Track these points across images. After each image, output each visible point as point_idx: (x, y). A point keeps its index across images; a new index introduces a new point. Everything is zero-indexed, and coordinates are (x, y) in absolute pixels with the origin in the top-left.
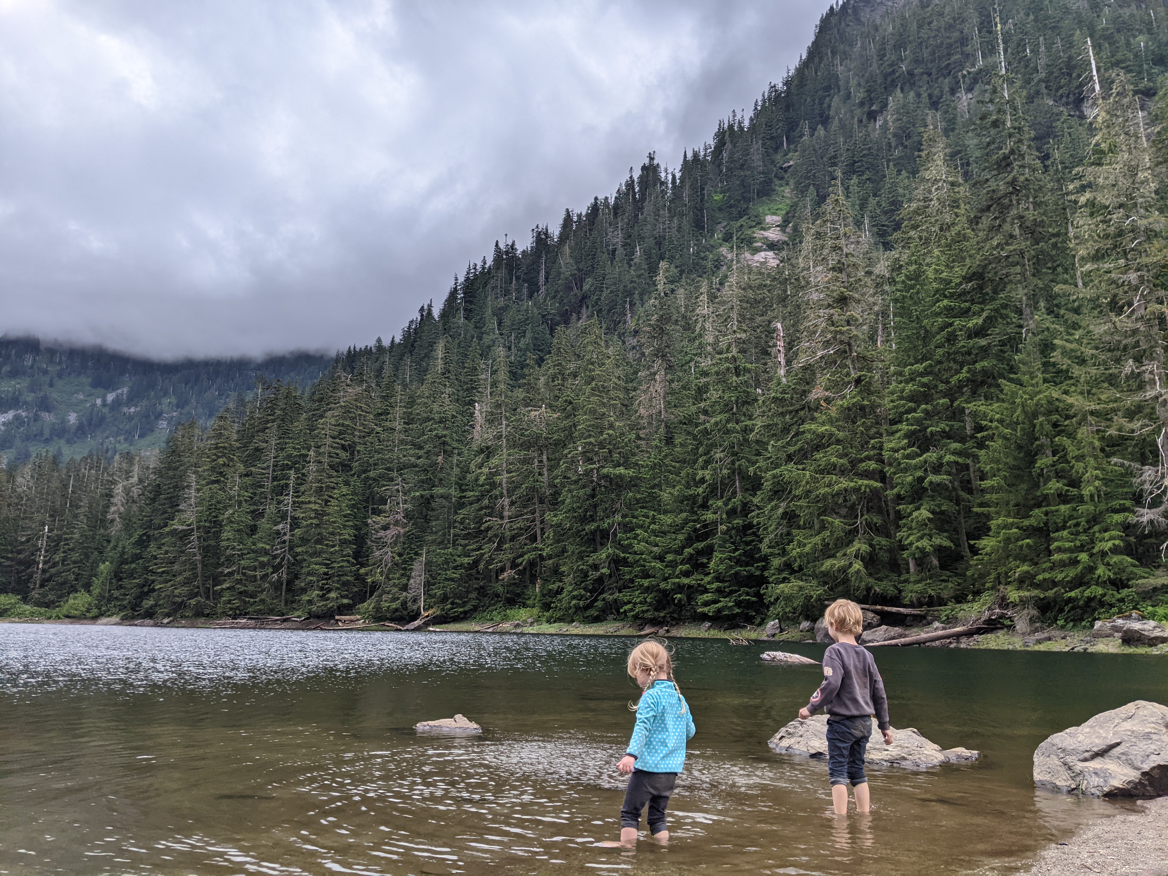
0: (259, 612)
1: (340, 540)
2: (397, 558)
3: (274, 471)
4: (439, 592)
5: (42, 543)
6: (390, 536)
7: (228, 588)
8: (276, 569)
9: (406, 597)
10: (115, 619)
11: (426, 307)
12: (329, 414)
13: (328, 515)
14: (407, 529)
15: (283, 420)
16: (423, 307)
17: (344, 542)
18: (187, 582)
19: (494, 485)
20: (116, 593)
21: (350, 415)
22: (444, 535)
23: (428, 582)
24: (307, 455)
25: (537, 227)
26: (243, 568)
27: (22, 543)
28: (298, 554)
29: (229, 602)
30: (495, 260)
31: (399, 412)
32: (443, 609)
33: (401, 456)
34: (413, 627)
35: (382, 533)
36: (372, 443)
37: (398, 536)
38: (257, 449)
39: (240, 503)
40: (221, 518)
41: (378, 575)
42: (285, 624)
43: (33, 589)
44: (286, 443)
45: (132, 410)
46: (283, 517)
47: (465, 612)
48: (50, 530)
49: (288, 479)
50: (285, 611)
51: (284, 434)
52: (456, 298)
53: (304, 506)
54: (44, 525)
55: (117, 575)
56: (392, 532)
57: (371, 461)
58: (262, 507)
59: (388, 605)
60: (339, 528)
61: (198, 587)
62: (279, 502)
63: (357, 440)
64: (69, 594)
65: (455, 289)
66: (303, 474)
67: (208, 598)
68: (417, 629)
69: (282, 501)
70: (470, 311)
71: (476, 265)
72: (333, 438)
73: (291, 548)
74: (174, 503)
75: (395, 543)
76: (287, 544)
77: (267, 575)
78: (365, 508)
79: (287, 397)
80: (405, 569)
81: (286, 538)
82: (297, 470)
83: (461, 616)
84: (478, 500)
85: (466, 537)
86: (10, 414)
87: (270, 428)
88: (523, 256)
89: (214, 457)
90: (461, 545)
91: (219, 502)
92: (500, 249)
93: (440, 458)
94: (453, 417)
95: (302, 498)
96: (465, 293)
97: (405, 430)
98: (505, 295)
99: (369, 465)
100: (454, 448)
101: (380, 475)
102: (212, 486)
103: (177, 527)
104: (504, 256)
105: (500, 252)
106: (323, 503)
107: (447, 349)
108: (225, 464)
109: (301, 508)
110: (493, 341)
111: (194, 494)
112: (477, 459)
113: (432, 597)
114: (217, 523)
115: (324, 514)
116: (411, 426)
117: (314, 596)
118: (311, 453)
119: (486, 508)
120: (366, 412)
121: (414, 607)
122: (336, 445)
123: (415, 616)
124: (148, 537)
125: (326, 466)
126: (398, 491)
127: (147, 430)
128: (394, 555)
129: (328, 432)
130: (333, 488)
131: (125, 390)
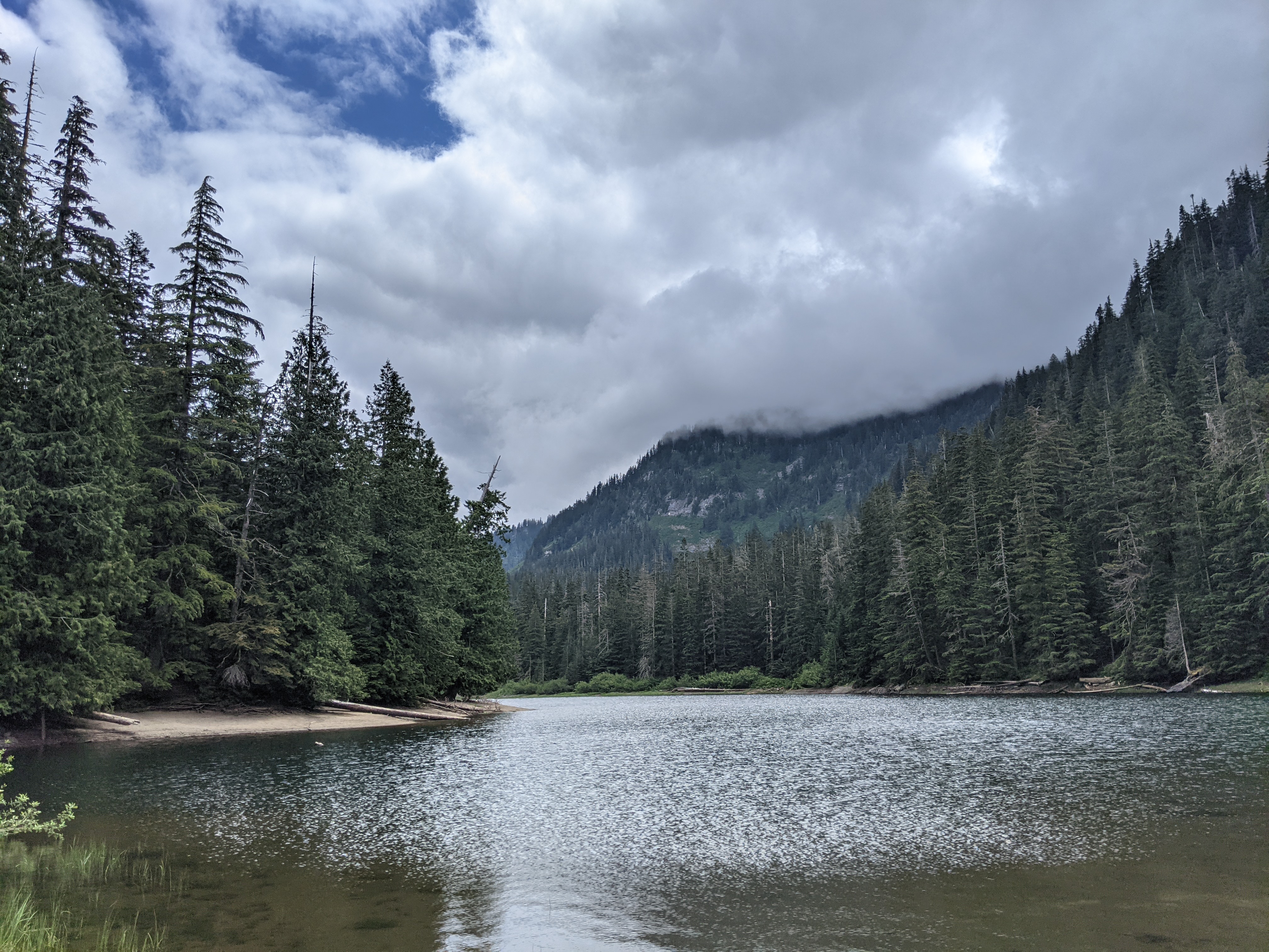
0: (992, 677)
1: (1068, 594)
2: (1142, 609)
3: (978, 526)
4: (1207, 647)
5: (769, 617)
6: (1129, 584)
7: (956, 653)
8: (1002, 629)
9: (1164, 654)
10: (848, 687)
11: (1103, 307)
12: (1027, 455)
13: (1049, 567)
14: (1148, 575)
15: (977, 470)
16: (1100, 308)
17: (1071, 595)
18: (912, 648)
20: (845, 661)
21: (1051, 453)
22: (1198, 577)
23: (1189, 635)
24: (1011, 504)
25: (1233, 173)
26: (967, 631)
27: (753, 618)
28: (1022, 612)
29: (960, 667)
30: (1183, 230)
31: (1109, 438)
32: (1217, 667)
33: (1121, 490)
34: (1181, 689)
35: (1118, 583)
36: (1082, 481)
37: (1138, 584)
38: (953, 504)
39: (950, 563)
40: (933, 580)
41: (1124, 630)
42: (1024, 688)
43: (769, 661)
44: (985, 495)
45: (810, 478)
46: (999, 573)
47: (1248, 668)
48: (774, 605)
49: (996, 532)
50: (1019, 675)
51: (982, 484)
52: (1141, 287)
53: (1020, 560)
54: (767, 600)
55: (842, 644)
56: (1132, 579)
57: (1086, 500)
58: (972, 565)
59: (1142, 664)
60: (1065, 580)
61: (924, 653)
62: (992, 558)
63: (1062, 479)
64: (801, 665)
65: (1138, 278)
66: (1012, 525)
67: (935, 663)
68: (1186, 692)
69: (996, 556)
70: (1162, 298)
71: (1158, 242)
72: (1037, 481)
73: (1015, 608)
74: (884, 570)
75: (1136, 592)
76: (1008, 601)
77: (993, 637)
78: (1088, 554)
80: (1155, 621)
81: (1007, 595)
82: (1004, 522)
83: (1244, 674)
84: (1236, 533)
85: (1229, 580)
86: (711, 499)
87: (965, 480)
88: (1219, 214)
89: (914, 519)
90: (1225, 590)
91: (927, 565)
92: (1187, 214)
93: (1174, 487)
94: (1179, 434)
95: (1015, 552)
96: (1151, 278)
97: (1119, 459)
98: (1205, 268)
99: (1084, 505)
100: (1188, 473)
101: (1100, 517)
102: (918, 549)
103: (892, 594)
104: (1195, 222)
105: (1188, 218)
106: (1041, 555)
107: (1151, 355)
108: (926, 524)
109: (1016, 563)
110: (1201, 328)
111: (903, 559)
112: (1225, 482)
113: (1198, 653)
114: (930, 586)
115: (1044, 567)
116: (1125, 454)
117: (1051, 657)
118: (1016, 501)
119: (1250, 540)
120: (1068, 446)
121: (1177, 666)
122: (1043, 489)
123: (1180, 676)
124: (864, 604)
125: (1037, 514)
126: (1127, 532)
127: (826, 494)
128: (1139, 606)
129: (1031, 475)
130: (1048, 537)
131: (801, 459)
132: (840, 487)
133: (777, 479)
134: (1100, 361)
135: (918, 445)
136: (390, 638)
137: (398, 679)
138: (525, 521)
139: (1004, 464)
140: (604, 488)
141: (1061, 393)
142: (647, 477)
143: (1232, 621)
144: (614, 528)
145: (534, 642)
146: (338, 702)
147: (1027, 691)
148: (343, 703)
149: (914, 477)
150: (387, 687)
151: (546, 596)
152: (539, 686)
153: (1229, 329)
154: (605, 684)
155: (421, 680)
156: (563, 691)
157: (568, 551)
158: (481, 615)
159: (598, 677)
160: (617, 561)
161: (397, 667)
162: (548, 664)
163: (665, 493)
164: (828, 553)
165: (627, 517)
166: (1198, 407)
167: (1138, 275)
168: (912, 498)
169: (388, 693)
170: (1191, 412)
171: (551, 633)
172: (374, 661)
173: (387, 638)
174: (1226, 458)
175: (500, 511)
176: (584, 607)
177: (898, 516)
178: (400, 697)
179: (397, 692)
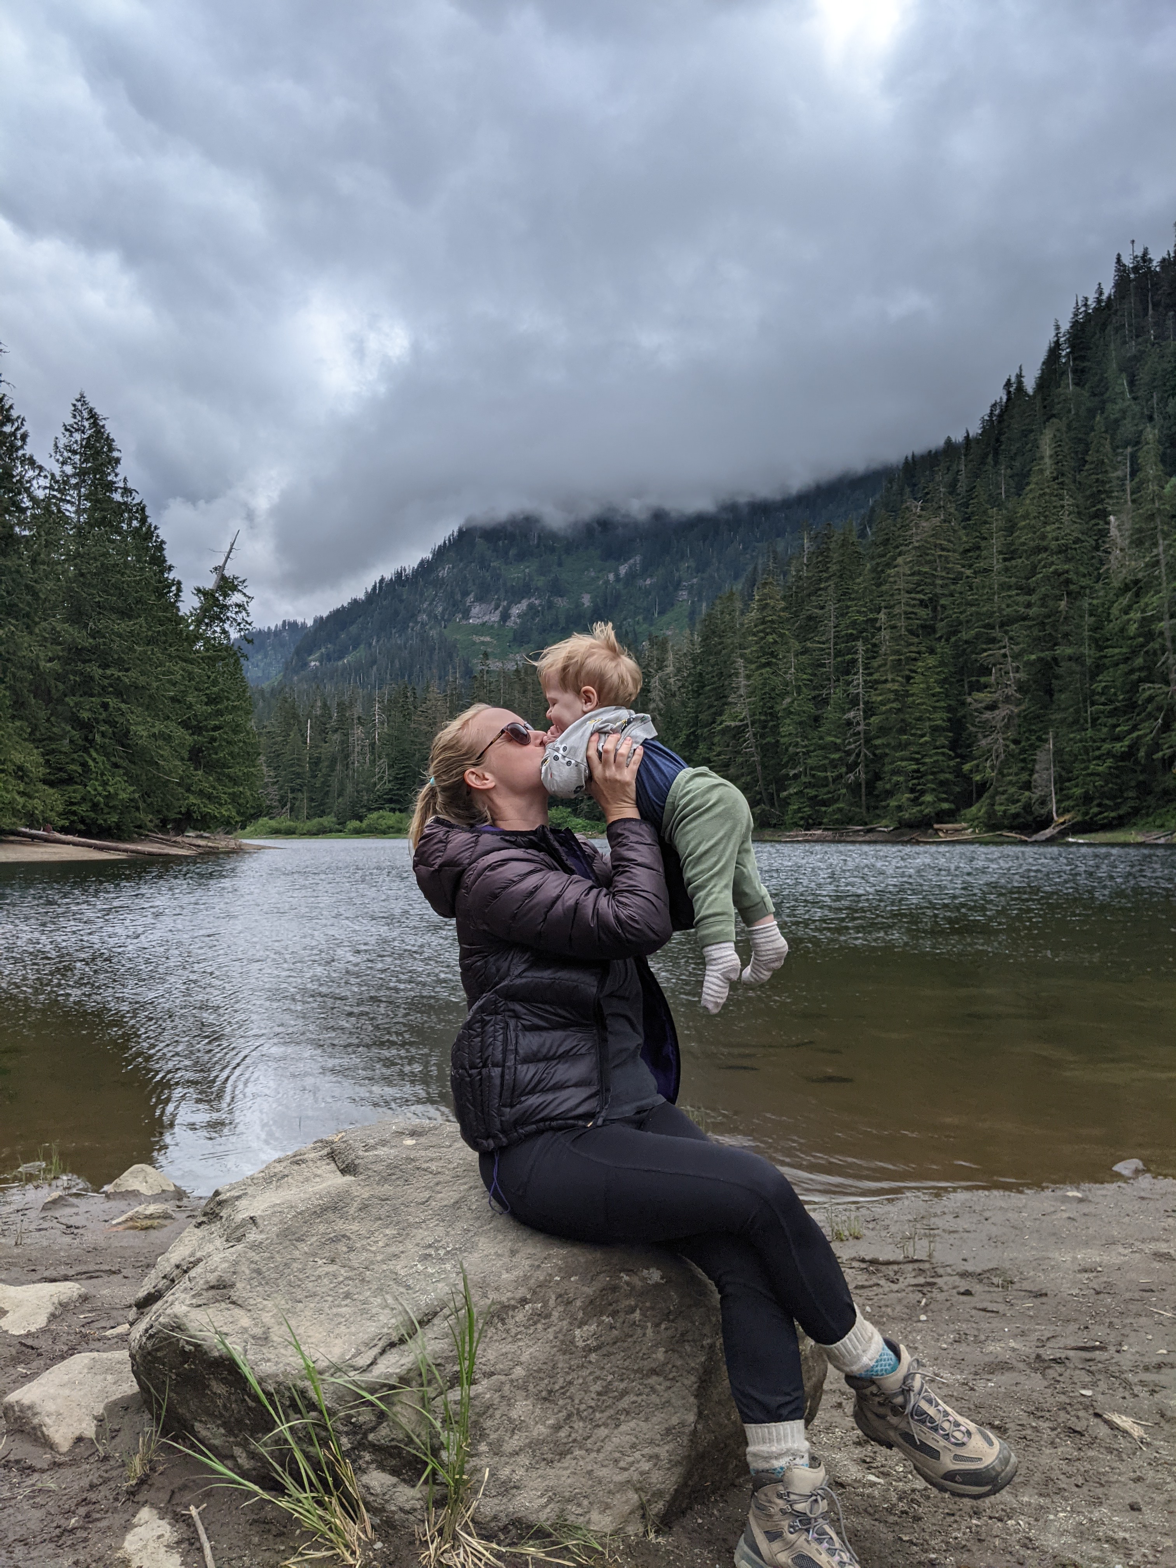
0: (837, 821)
1: (930, 727)
2: (1012, 746)
3: (836, 644)
4: (1078, 791)
6: (1000, 718)
7: (796, 794)
8: (851, 768)
9: (1030, 798)
11: (1013, 380)
12: (900, 560)
13: (912, 695)
14: (1023, 707)
15: (841, 576)
16: (1009, 380)
17: (935, 729)
19: (1150, 636)
21: (928, 558)
22: (1077, 711)
23: (1060, 776)
24: (876, 620)
26: (812, 769)
28: (876, 747)
29: (799, 810)
30: (1118, 285)
31: (996, 543)
32: (1086, 814)
33: (1004, 606)
34: (1043, 838)
35: (988, 715)
36: (961, 593)
37: (1010, 717)
38: (810, 618)
39: (799, 689)
40: (778, 708)
41: (988, 770)
42: (870, 835)
44: (848, 607)
45: (648, 582)
46: (854, 702)
47: (1120, 817)
49: (856, 653)
50: (867, 820)
51: (845, 595)
52: (1059, 356)
53: (880, 686)
56: (1002, 712)
57: (962, 617)
58: (825, 692)
59: (1004, 808)
60: (929, 711)
61: (760, 793)
62: (848, 683)
63: (938, 591)
65: (1057, 343)
66: (875, 645)
67: (772, 805)
68: (1050, 841)
69: (852, 681)
70: (1083, 371)
71: (1086, 299)
72: (908, 592)
73: (868, 741)
74: (721, 696)
75: (1007, 726)
76: (862, 735)
77: (840, 776)
78: (958, 681)
79: (843, 545)
80: (1024, 760)
81: (861, 728)
82: (866, 640)
83: (1115, 822)
84: (1126, 660)
85: (1113, 713)
86: (524, 605)
87: (825, 589)
88: (1162, 268)
89: (762, 635)
90: (1105, 726)
91: (773, 690)
92: (1124, 266)
93: (1063, 604)
94: (1077, 541)
95: (876, 676)
96: (1073, 346)
97: (1007, 570)
98: (1137, 336)
99: (960, 623)
100: (1082, 587)
101: (978, 636)
102: (763, 671)
103: (728, 723)
104: (1132, 276)
105: (1124, 271)
106: (904, 681)
107: (1057, 441)
108: (776, 642)
109: (876, 689)
110: (1124, 412)
111: (744, 682)
112: (1121, 600)
113: (1068, 797)
114: (774, 716)
115: (907, 694)
116: (1014, 562)
117: (904, 800)
118: (882, 616)
119: (1141, 669)
120: (948, 551)
121: (1042, 811)
122: (913, 602)
123: (1046, 822)
124: (696, 736)
125: (903, 632)
126: (1005, 656)
127: (667, 604)
128: (1008, 743)
129: (901, 585)
130: (915, 659)
131: (638, 558)
132: (683, 595)
133: (607, 582)
134: (1003, 447)
135: (780, 545)
136: (94, 755)
137: (106, 805)
138: (284, 622)
139: (874, 570)
140: (387, 585)
141: (952, 487)
142: (444, 572)
143: (1109, 762)
144: (400, 636)
145: (293, 773)
146: (27, 830)
147: (873, 838)
148: (34, 832)
149: (766, 583)
150: (92, 815)
151: (309, 716)
152: (299, 825)
153: (1155, 416)
154: (384, 823)
155: (138, 809)
156: (331, 831)
157: (340, 663)
158: (216, 734)
159: (374, 815)
160: (403, 677)
161: (105, 790)
162: (312, 800)
163: (466, 594)
164: (660, 674)
165: (416, 623)
166: (1105, 510)
167: (1058, 340)
168: (764, 608)
169: (94, 821)
170: (1096, 515)
171: (316, 763)
172: (76, 783)
173: (90, 756)
174: (1124, 571)
175: (239, 602)
176: (359, 731)
177: (743, 630)
178: (110, 827)
179: (105, 821)
